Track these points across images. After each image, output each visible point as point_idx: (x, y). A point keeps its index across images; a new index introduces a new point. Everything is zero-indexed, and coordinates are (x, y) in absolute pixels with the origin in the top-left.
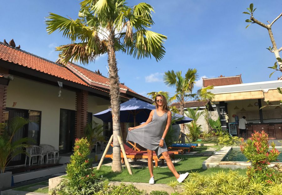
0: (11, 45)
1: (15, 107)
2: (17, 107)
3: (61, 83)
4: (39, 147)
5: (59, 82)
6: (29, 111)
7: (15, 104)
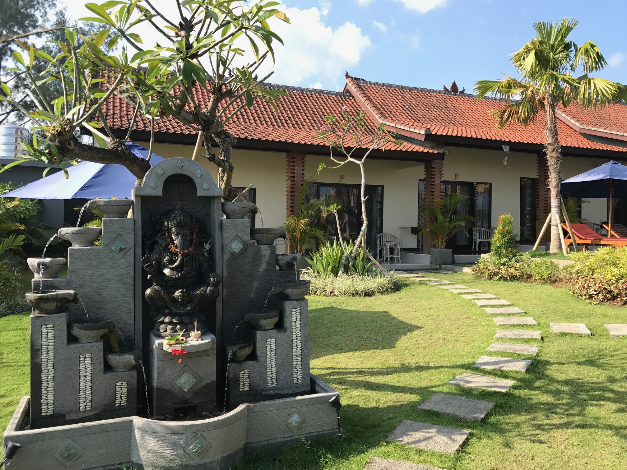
0: (453, 91)
1: (456, 180)
2: (459, 179)
3: (508, 147)
4: (489, 231)
5: (503, 147)
6: (475, 183)
7: (456, 175)
